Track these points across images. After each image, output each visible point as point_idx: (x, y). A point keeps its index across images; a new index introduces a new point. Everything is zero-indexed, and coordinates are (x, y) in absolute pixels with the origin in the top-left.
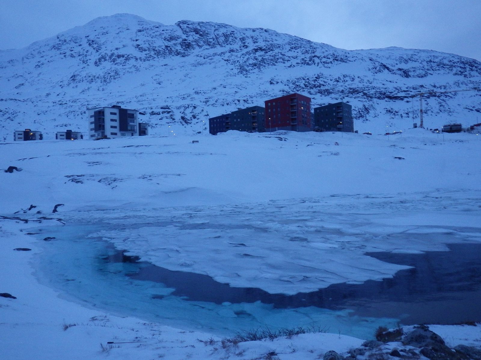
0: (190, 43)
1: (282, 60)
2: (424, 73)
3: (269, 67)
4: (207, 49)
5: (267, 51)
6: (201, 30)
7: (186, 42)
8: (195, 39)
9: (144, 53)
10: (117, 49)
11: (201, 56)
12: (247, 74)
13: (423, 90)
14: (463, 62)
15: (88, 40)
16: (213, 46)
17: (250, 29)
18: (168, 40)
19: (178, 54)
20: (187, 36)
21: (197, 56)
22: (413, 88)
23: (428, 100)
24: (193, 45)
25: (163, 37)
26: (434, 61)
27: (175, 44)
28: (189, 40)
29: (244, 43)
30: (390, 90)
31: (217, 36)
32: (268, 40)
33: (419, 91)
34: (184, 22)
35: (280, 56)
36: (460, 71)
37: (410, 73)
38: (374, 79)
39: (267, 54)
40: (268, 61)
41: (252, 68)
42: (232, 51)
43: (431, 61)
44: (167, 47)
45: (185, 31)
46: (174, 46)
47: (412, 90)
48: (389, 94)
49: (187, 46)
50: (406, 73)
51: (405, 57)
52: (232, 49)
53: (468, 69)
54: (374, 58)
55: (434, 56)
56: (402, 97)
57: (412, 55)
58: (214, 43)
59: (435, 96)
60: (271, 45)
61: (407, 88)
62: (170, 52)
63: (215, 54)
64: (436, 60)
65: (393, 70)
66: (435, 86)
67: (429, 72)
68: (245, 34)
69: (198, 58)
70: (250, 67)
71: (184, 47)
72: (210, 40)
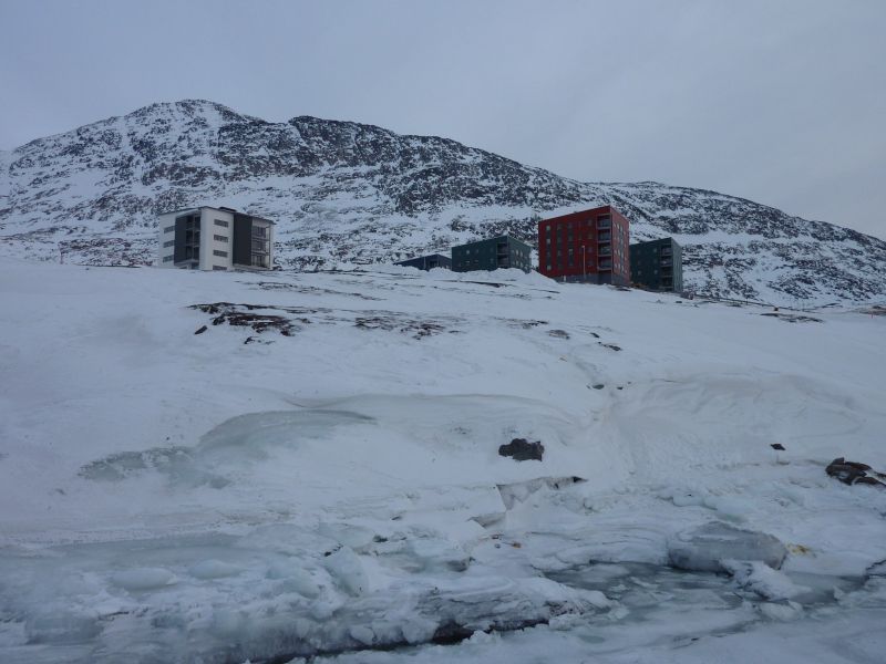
0: (313, 154)
1: (470, 192)
2: (701, 226)
3: (449, 201)
4: (342, 166)
5: (447, 175)
6: (333, 134)
7: (306, 151)
8: (322, 148)
9: (232, 166)
10: (184, 158)
11: (332, 178)
12: (411, 211)
13: (702, 254)
14: (761, 212)
15: (133, 141)
16: (354, 163)
17: (418, 137)
18: (275, 148)
19: (291, 171)
20: (308, 143)
21: (326, 176)
22: (687, 250)
23: (711, 271)
24: (318, 157)
25: (267, 141)
26: (717, 208)
27: (287, 155)
28: (312, 150)
29: (408, 160)
31: (361, 145)
32: (449, 157)
33: (695, 255)
34: (308, 119)
35: (469, 184)
36: (757, 227)
37: (679, 226)
39: (446, 180)
40: (448, 193)
41: (420, 202)
42: (387, 172)
44: (272, 158)
45: (306, 134)
46: (284, 157)
49: (308, 158)
50: (673, 225)
51: (671, 198)
52: (386, 168)
53: (769, 224)
54: (623, 197)
55: (716, 200)
57: (682, 196)
58: (355, 157)
59: (721, 264)
60: (454, 165)
62: (278, 167)
63: (356, 175)
64: (721, 207)
65: (653, 219)
66: (719, 248)
67: (710, 225)
68: (408, 144)
69: (327, 180)
70: (417, 201)
71: (302, 161)
72: (349, 152)
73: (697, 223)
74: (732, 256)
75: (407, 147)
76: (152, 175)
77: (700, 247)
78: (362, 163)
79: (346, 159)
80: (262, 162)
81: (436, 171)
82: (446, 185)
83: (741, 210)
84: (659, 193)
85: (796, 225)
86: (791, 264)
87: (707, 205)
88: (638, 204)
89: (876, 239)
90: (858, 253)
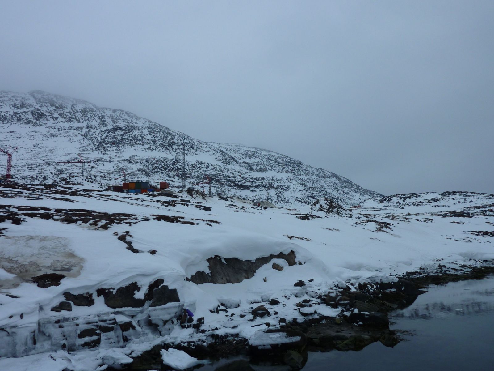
0: (43, 113)
1: (141, 142)
2: (264, 168)
3: (128, 146)
4: (62, 122)
5: (127, 132)
6: (57, 103)
7: (39, 111)
8: (49, 110)
11: (55, 128)
12: (104, 151)
13: (264, 182)
14: (292, 162)
16: (70, 120)
17: (110, 109)
18: (18, 107)
19: (28, 122)
20: (40, 107)
21: (51, 127)
22: (257, 180)
23: (269, 191)
24: (47, 116)
25: (12, 103)
26: (272, 159)
27: (25, 112)
28: (43, 111)
29: (104, 121)
30: (239, 179)
31: (75, 111)
32: (128, 122)
33: (261, 183)
34: (39, 92)
35: (140, 138)
36: (291, 170)
37: (253, 167)
38: (225, 169)
39: (126, 135)
40: (127, 141)
41: (110, 146)
42: (90, 127)
43: (269, 159)
44: (15, 113)
45: (40, 101)
46: (23, 114)
47: (255, 181)
48: (238, 182)
49: (40, 116)
50: (250, 167)
51: (249, 153)
52: (90, 125)
53: (296, 169)
54: (225, 150)
55: (271, 155)
56: (248, 186)
57: (254, 152)
58: (70, 117)
59: (274, 187)
60: (131, 126)
61: (252, 179)
62: (19, 119)
64: (273, 159)
65: (240, 163)
66: (273, 180)
67: (268, 167)
68: (104, 113)
69: (51, 129)
70: (108, 145)
71: (35, 117)
72: (67, 114)
73: (262, 166)
74: (279, 184)
75: (103, 114)
77: (263, 179)
78: (75, 121)
79: (65, 118)
81: (120, 129)
82: (126, 137)
83: (283, 160)
84: (243, 150)
85: (309, 169)
86: (306, 189)
87: (267, 157)
88: (232, 154)
89: (344, 178)
90: (336, 184)
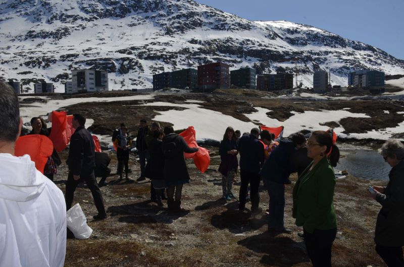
0: (126, 8)
2: (304, 42)
3: (190, 30)
4: (141, 13)
5: (189, 17)
7: (123, 6)
9: (89, 14)
10: (66, 10)
11: (136, 19)
12: (172, 35)
13: (303, 55)
16: (146, 11)
18: (109, 5)
19: (117, 16)
20: (124, 2)
21: (133, 18)
22: (297, 53)
23: (306, 63)
24: (129, 9)
25: (105, 2)
27: (114, 8)
29: (170, 10)
30: (281, 53)
32: (190, 8)
35: (199, 21)
36: (329, 43)
37: (294, 42)
38: (269, 44)
40: (189, 26)
41: (176, 30)
42: (161, 16)
43: (309, 34)
44: (108, 10)
49: (125, 10)
50: (292, 41)
51: (291, 29)
52: (161, 14)
53: (334, 42)
55: (311, 30)
58: (146, 9)
59: (311, 60)
60: (192, 12)
61: (292, 53)
62: (111, 14)
63: (147, 18)
64: (313, 33)
66: (311, 53)
67: (308, 42)
69: (133, 20)
71: (122, 11)
72: (144, 6)
73: (302, 41)
74: (316, 56)
75: (170, 4)
76: (52, 19)
77: (302, 52)
78: (150, 11)
79: (142, 10)
80: (102, 12)
81: (184, 15)
82: (188, 22)
83: (322, 35)
84: (286, 27)
85: (346, 42)
86: (341, 61)
87: (307, 33)
88: (277, 31)
89: (379, 49)
90: (370, 56)
